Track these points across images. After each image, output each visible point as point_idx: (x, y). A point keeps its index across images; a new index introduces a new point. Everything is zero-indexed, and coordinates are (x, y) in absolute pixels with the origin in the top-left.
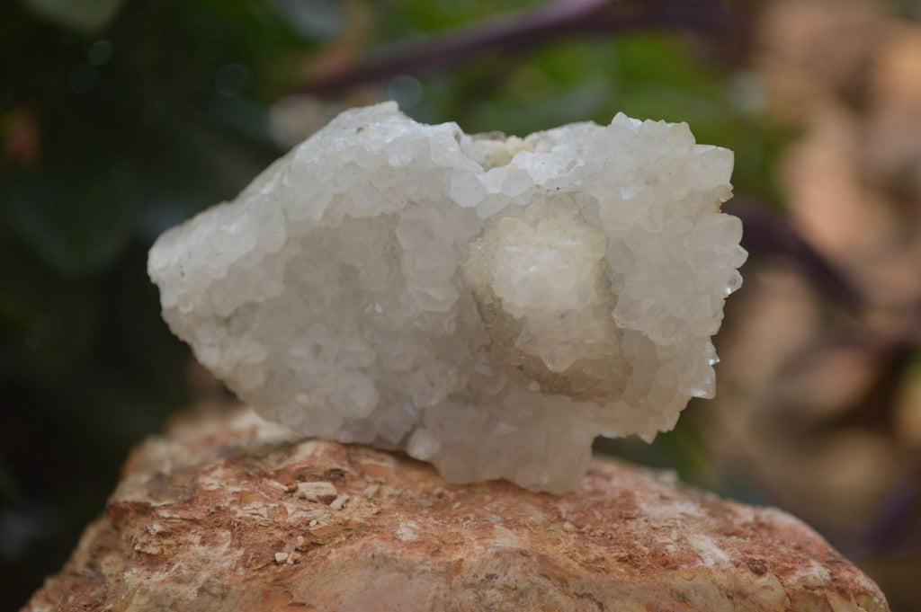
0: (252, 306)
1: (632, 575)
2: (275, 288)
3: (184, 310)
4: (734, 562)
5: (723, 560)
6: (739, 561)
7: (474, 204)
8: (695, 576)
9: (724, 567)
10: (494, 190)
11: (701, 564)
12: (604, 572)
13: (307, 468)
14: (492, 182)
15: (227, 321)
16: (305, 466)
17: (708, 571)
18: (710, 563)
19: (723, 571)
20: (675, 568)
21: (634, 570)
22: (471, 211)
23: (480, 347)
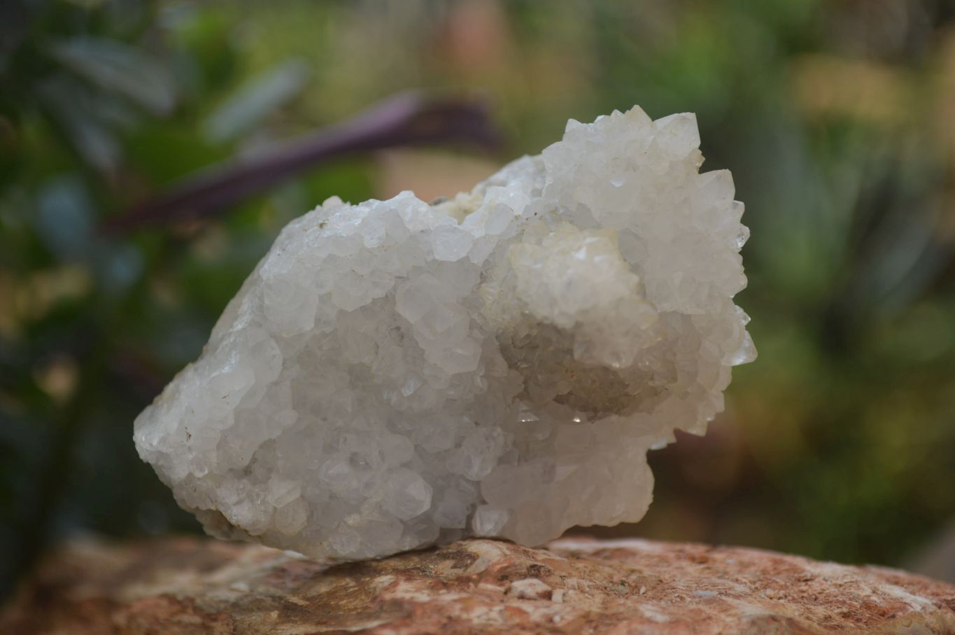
0: (269, 445)
1: (860, 628)
2: (288, 417)
3: (199, 474)
4: (936, 604)
5: (926, 604)
6: (939, 603)
7: (464, 255)
8: (911, 622)
9: (931, 610)
10: (478, 234)
11: (912, 609)
12: (839, 629)
13: (507, 567)
14: (474, 227)
15: (247, 472)
16: (505, 565)
17: (919, 614)
18: (918, 609)
19: (931, 614)
20: (893, 616)
21: (860, 624)
22: (465, 262)
23: (514, 398)
